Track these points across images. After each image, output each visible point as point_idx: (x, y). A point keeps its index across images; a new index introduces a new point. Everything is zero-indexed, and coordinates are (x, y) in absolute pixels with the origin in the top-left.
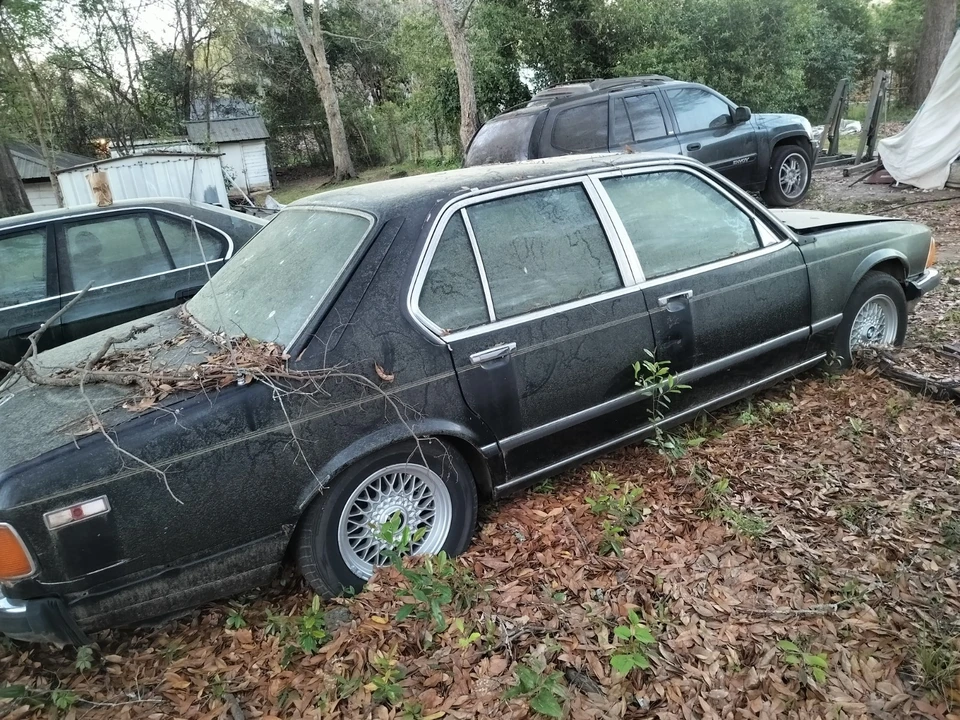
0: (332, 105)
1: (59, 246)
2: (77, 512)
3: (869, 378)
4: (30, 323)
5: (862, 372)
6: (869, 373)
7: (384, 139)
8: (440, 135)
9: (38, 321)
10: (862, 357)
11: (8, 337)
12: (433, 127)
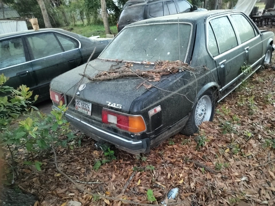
0: (43, 6)
1: (27, 44)
2: (155, 110)
3: (270, 71)
4: (23, 71)
5: (267, 70)
6: (270, 70)
7: (61, 18)
8: (82, 16)
9: (25, 70)
10: (266, 66)
11: (17, 76)
12: (80, 14)
